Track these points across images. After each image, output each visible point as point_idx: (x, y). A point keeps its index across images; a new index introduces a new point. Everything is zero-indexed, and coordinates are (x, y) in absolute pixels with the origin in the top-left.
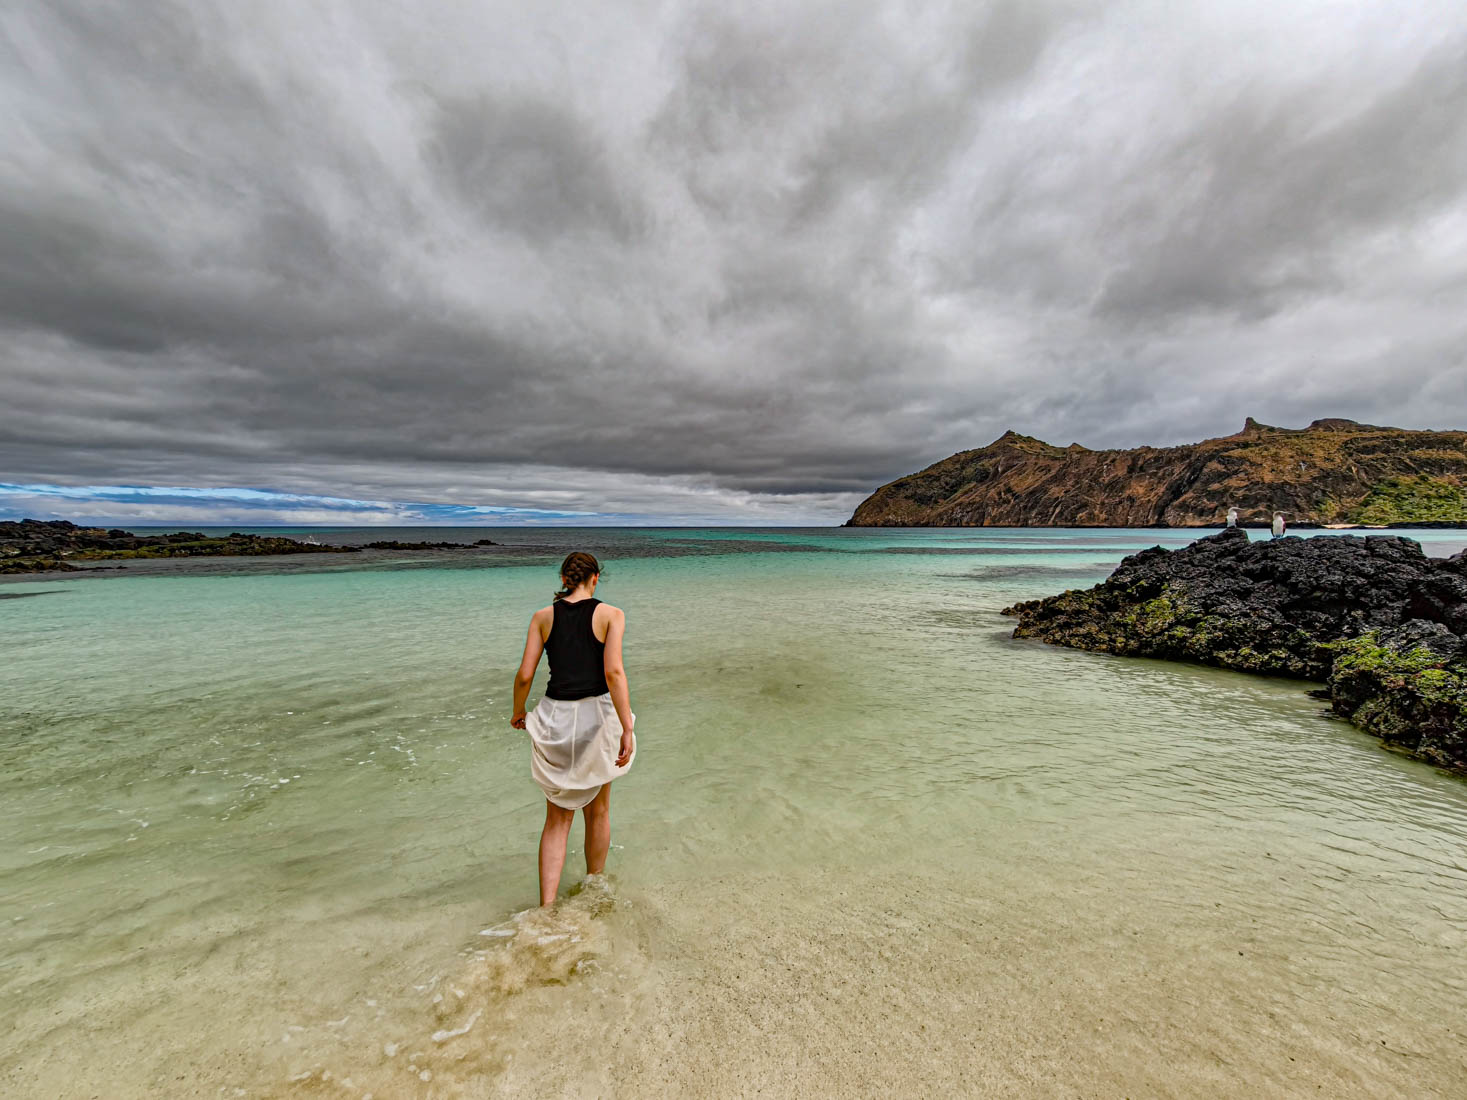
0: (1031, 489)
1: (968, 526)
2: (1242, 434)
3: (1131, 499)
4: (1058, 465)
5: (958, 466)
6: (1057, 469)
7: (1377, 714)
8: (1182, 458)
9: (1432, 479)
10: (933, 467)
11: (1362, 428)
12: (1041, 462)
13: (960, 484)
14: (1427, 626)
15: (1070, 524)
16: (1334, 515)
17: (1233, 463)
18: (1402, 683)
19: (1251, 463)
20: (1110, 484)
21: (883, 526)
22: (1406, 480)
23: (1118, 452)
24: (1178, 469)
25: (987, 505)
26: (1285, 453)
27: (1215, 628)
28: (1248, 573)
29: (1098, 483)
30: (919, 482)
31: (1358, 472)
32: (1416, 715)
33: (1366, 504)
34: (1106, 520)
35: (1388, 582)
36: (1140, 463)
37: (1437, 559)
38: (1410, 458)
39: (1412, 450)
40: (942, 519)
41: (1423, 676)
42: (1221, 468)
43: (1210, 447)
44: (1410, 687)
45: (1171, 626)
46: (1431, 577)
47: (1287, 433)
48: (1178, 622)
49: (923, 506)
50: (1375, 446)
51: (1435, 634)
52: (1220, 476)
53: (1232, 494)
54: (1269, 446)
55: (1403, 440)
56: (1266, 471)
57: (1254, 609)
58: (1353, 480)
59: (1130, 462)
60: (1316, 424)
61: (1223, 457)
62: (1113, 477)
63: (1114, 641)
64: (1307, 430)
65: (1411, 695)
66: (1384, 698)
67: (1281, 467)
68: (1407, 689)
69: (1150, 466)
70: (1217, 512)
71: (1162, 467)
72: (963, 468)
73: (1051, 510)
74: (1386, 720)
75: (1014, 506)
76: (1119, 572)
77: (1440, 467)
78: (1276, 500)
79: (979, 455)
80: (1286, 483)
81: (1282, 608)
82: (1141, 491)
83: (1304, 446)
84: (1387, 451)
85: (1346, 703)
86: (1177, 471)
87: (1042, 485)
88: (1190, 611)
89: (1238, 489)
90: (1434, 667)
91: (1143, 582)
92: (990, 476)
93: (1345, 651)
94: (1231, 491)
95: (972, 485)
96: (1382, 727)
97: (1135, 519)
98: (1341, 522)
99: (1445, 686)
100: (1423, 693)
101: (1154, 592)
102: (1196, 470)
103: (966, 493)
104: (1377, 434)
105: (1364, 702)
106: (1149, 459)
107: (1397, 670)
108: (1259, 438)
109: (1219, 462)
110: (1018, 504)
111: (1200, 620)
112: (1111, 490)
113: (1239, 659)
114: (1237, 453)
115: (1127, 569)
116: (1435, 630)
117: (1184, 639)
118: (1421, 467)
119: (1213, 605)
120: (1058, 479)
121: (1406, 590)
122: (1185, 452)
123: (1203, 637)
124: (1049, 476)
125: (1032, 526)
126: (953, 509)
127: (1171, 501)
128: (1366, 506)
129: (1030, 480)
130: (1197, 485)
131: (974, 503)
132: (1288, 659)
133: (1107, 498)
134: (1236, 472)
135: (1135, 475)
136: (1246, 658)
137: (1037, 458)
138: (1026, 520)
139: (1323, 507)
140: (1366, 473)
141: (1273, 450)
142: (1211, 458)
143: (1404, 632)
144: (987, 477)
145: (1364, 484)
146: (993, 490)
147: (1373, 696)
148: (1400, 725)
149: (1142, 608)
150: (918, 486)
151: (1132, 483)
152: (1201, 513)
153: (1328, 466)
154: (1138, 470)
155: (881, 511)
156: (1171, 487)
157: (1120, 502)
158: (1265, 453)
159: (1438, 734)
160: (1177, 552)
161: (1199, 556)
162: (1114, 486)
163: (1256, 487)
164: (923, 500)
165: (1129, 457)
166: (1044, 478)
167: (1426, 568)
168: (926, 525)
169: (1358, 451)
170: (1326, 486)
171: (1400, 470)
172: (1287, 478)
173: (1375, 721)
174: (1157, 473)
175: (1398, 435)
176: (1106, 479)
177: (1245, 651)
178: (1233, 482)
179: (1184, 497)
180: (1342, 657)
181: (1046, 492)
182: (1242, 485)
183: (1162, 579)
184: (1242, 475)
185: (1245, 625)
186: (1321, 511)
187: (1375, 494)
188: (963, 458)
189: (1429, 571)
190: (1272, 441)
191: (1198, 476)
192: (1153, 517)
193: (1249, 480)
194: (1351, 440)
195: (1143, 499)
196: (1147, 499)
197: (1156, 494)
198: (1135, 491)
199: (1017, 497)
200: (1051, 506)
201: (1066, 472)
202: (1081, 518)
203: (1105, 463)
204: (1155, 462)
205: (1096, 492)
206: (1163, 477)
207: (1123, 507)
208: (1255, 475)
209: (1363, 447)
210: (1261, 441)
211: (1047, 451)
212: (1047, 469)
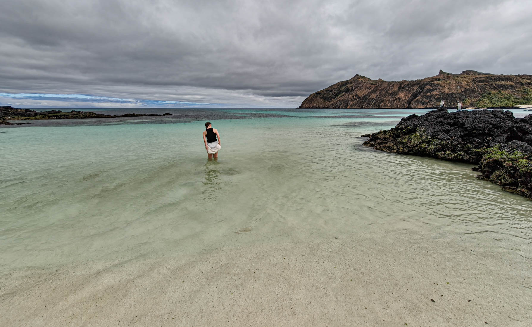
0: (364, 95)
1: (342, 108)
2: (438, 76)
3: (399, 99)
4: (374, 86)
5: (339, 87)
6: (374, 88)
7: (500, 176)
8: (417, 84)
9: (502, 92)
10: (330, 87)
11: (479, 74)
12: (368, 86)
13: (339, 93)
14: (519, 143)
15: (377, 107)
16: (469, 104)
17: (435, 86)
18: (511, 164)
19: (441, 86)
20: (391, 94)
21: (312, 108)
22: (494, 92)
23: (395, 82)
24: (416, 88)
25: (349, 101)
26: (453, 82)
27: (437, 144)
28: (448, 124)
29: (388, 93)
30: (325, 92)
31: (477, 89)
32: (516, 176)
33: (480, 100)
34: (390, 106)
35: (502, 127)
36: (403, 86)
37: (519, 118)
38: (495, 84)
39: (496, 81)
40: (333, 106)
41: (520, 162)
42: (430, 88)
43: (427, 80)
44: (514, 166)
45: (420, 143)
46: (517, 125)
47: (454, 75)
48: (423, 142)
49: (326, 101)
50: (484, 80)
51: (523, 146)
52: (430, 91)
53: (434, 97)
54: (447, 80)
55: (493, 78)
56: (446, 89)
57: (451, 137)
58: (476, 92)
59: (399, 86)
60: (464, 72)
61: (431, 84)
62: (393, 91)
63: (399, 149)
64: (460, 74)
65: (515, 169)
66: (503, 170)
67: (451, 88)
68: (513, 166)
69: (406, 87)
70: (429, 103)
71: (411, 87)
72: (340, 87)
73: (371, 102)
74: (504, 178)
75: (358, 101)
76: (400, 123)
77: (505, 87)
78: (449, 99)
79: (346, 83)
80: (453, 93)
81: (462, 137)
82: (403, 96)
83: (459, 80)
84: (488, 82)
85: (488, 172)
86: (415, 89)
87: (368, 94)
88: (427, 138)
89: (436, 95)
90: (523, 158)
91: (409, 127)
92: (350, 90)
93: (487, 152)
94: (434, 96)
95: (344, 93)
96: (502, 181)
97: (400, 106)
98: (471, 107)
99: (528, 166)
100: (520, 168)
101: (413, 131)
102: (422, 88)
103: (341, 96)
104: (485, 76)
105: (495, 171)
106: (406, 85)
107: (509, 159)
108: (444, 77)
109: (430, 86)
110: (360, 100)
111: (431, 141)
112: (392, 95)
113: (446, 155)
114: (436, 82)
115: (403, 123)
116: (523, 144)
117: (425, 148)
118: (499, 88)
119: (436, 135)
120: (374, 91)
121: (508, 130)
122: (418, 82)
123: (432, 147)
124: (371, 90)
125: (364, 108)
126: (337, 102)
127: (413, 99)
128: (480, 101)
129: (364, 92)
130: (422, 93)
131: (344, 100)
132: (464, 155)
134: (436, 89)
135: (401, 90)
136: (448, 155)
137: (367, 84)
138: (362, 106)
139: (465, 101)
140: (480, 89)
141: (449, 81)
142: (427, 84)
143: (510, 145)
144: (349, 91)
145: (479, 93)
146: (351, 96)
147: (498, 169)
148: (509, 180)
149: (409, 137)
150: (324, 94)
151: (400, 93)
152: (423, 104)
153: (468, 87)
154: (402, 88)
155: (312, 103)
156: (413, 94)
157: (395, 100)
158: (446, 82)
159: (525, 184)
160: (421, 116)
161: (430, 118)
162: (393, 94)
163: (443, 94)
164: (326, 99)
165: (399, 84)
166: (369, 91)
167: (515, 121)
168: (327, 108)
169: (478, 82)
170: (466, 94)
171: (492, 88)
172: (453, 91)
173: (500, 178)
174: (408, 89)
175: (492, 76)
176: (390, 91)
177: (448, 152)
178: (434, 93)
179: (418, 98)
180: (486, 154)
181: (369, 96)
182: (438, 94)
183: (416, 126)
184: (438, 90)
185: (448, 143)
186: (464, 103)
187: (483, 97)
188: (340, 84)
189: (516, 122)
190: (448, 78)
191: (422, 90)
192: (406, 105)
193: (440, 92)
194: (475, 78)
195: (403, 99)
196: (404, 99)
197: (408, 97)
198: (400, 96)
199: (359, 98)
200: (371, 101)
201: (377, 89)
202: (381, 105)
203: (390, 86)
204: (408, 85)
205: (387, 96)
206: (411, 91)
207: (396, 101)
208: (442, 90)
209: (480, 80)
210: (444, 78)
211: (370, 81)
212: (370, 88)
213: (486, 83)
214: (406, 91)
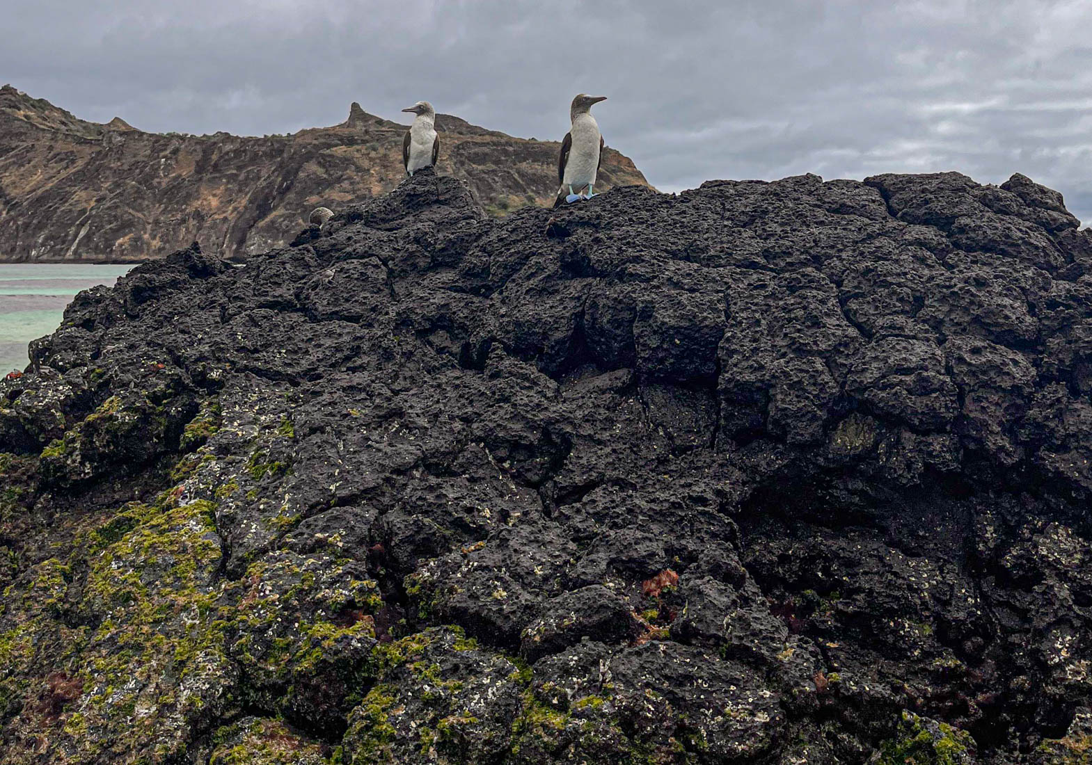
0: (40, 192)
2: (347, 125)
3: (199, 216)
4: (87, 152)
6: (86, 160)
8: (271, 155)
11: (473, 130)
12: (60, 146)
15: (102, 257)
17: (336, 165)
19: (357, 167)
22: (515, 201)
23: (183, 138)
24: (266, 170)
26: (396, 156)
29: (151, 187)
36: (214, 157)
38: (522, 175)
39: (520, 162)
43: (308, 139)
50: (487, 154)
52: (321, 185)
54: (377, 144)
55: (511, 149)
56: (373, 179)
59: (199, 156)
61: (323, 156)
62: (175, 179)
67: (391, 176)
69: (228, 162)
71: (245, 166)
73: (72, 230)
77: (542, 185)
82: (214, 202)
84: (497, 162)
86: (264, 174)
87: (59, 186)
89: (340, 204)
102: (289, 173)
104: (488, 138)
106: (227, 153)
108: (366, 132)
109: (319, 163)
110: (14, 219)
112: (170, 200)
114: (340, 151)
118: (528, 184)
122: (276, 146)
124: (72, 170)
125: (38, 261)
127: (255, 220)
129: (39, 176)
130: (291, 196)
133: (163, 212)
134: (339, 180)
135: (206, 176)
137: (53, 138)
138: (27, 249)
140: (478, 190)
141: (382, 151)
142: (308, 157)
151: (201, 189)
154: (210, 168)
156: (256, 199)
157: (184, 221)
158: (373, 154)
162: (176, 194)
165: (199, 147)
166: (63, 174)
169: (469, 158)
171: (509, 188)
174: (237, 176)
175: (507, 143)
176: (162, 180)
178: (333, 194)
179: (274, 213)
181: (64, 200)
184: (346, 184)
190: (380, 138)
191: (292, 183)
192: (229, 247)
193: (354, 192)
194: (462, 144)
195: (216, 217)
196: (222, 217)
197: (235, 209)
198: (205, 203)
199: (14, 207)
200: (72, 224)
201: (101, 166)
202: (121, 245)
203: (162, 154)
204: (235, 157)
205: (146, 203)
206: (246, 182)
207: (187, 229)
208: (361, 185)
209: (475, 153)
210: (367, 137)
211: (72, 127)
212: (70, 158)
213: (494, 167)
214: (228, 182)
